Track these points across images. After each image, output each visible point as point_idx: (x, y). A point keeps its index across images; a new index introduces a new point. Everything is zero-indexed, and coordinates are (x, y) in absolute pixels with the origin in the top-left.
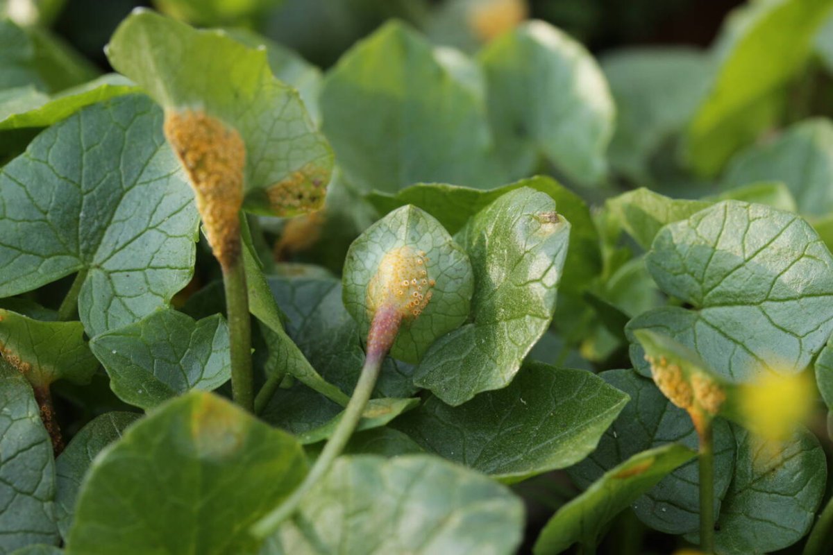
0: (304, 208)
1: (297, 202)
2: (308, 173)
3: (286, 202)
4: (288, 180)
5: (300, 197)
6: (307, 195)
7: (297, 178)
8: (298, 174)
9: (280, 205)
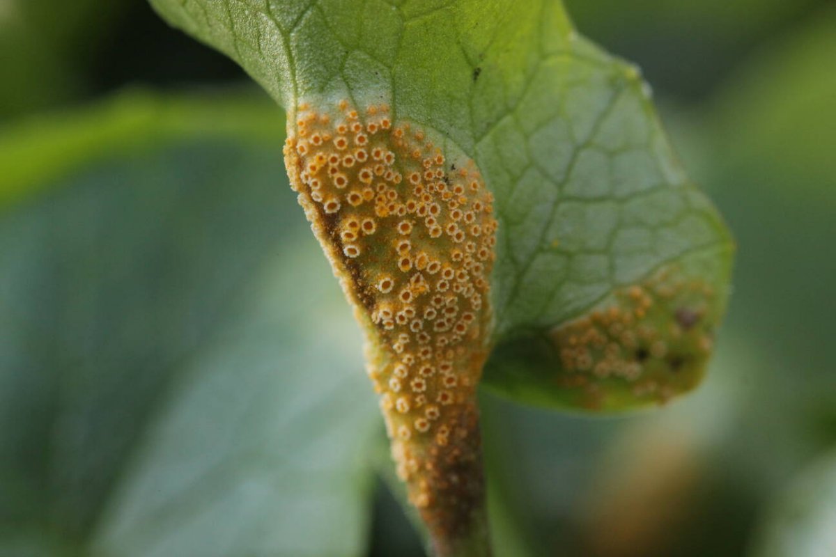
0: (652, 387)
1: (633, 369)
2: (664, 289)
3: (603, 367)
4: (610, 307)
5: (642, 354)
6: (660, 348)
7: (634, 301)
8: (637, 291)
9: (589, 375)
